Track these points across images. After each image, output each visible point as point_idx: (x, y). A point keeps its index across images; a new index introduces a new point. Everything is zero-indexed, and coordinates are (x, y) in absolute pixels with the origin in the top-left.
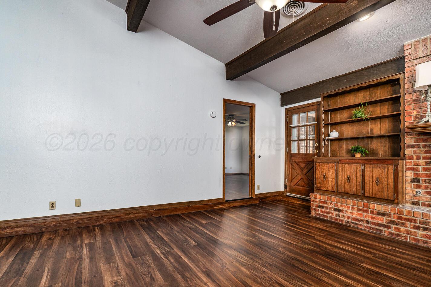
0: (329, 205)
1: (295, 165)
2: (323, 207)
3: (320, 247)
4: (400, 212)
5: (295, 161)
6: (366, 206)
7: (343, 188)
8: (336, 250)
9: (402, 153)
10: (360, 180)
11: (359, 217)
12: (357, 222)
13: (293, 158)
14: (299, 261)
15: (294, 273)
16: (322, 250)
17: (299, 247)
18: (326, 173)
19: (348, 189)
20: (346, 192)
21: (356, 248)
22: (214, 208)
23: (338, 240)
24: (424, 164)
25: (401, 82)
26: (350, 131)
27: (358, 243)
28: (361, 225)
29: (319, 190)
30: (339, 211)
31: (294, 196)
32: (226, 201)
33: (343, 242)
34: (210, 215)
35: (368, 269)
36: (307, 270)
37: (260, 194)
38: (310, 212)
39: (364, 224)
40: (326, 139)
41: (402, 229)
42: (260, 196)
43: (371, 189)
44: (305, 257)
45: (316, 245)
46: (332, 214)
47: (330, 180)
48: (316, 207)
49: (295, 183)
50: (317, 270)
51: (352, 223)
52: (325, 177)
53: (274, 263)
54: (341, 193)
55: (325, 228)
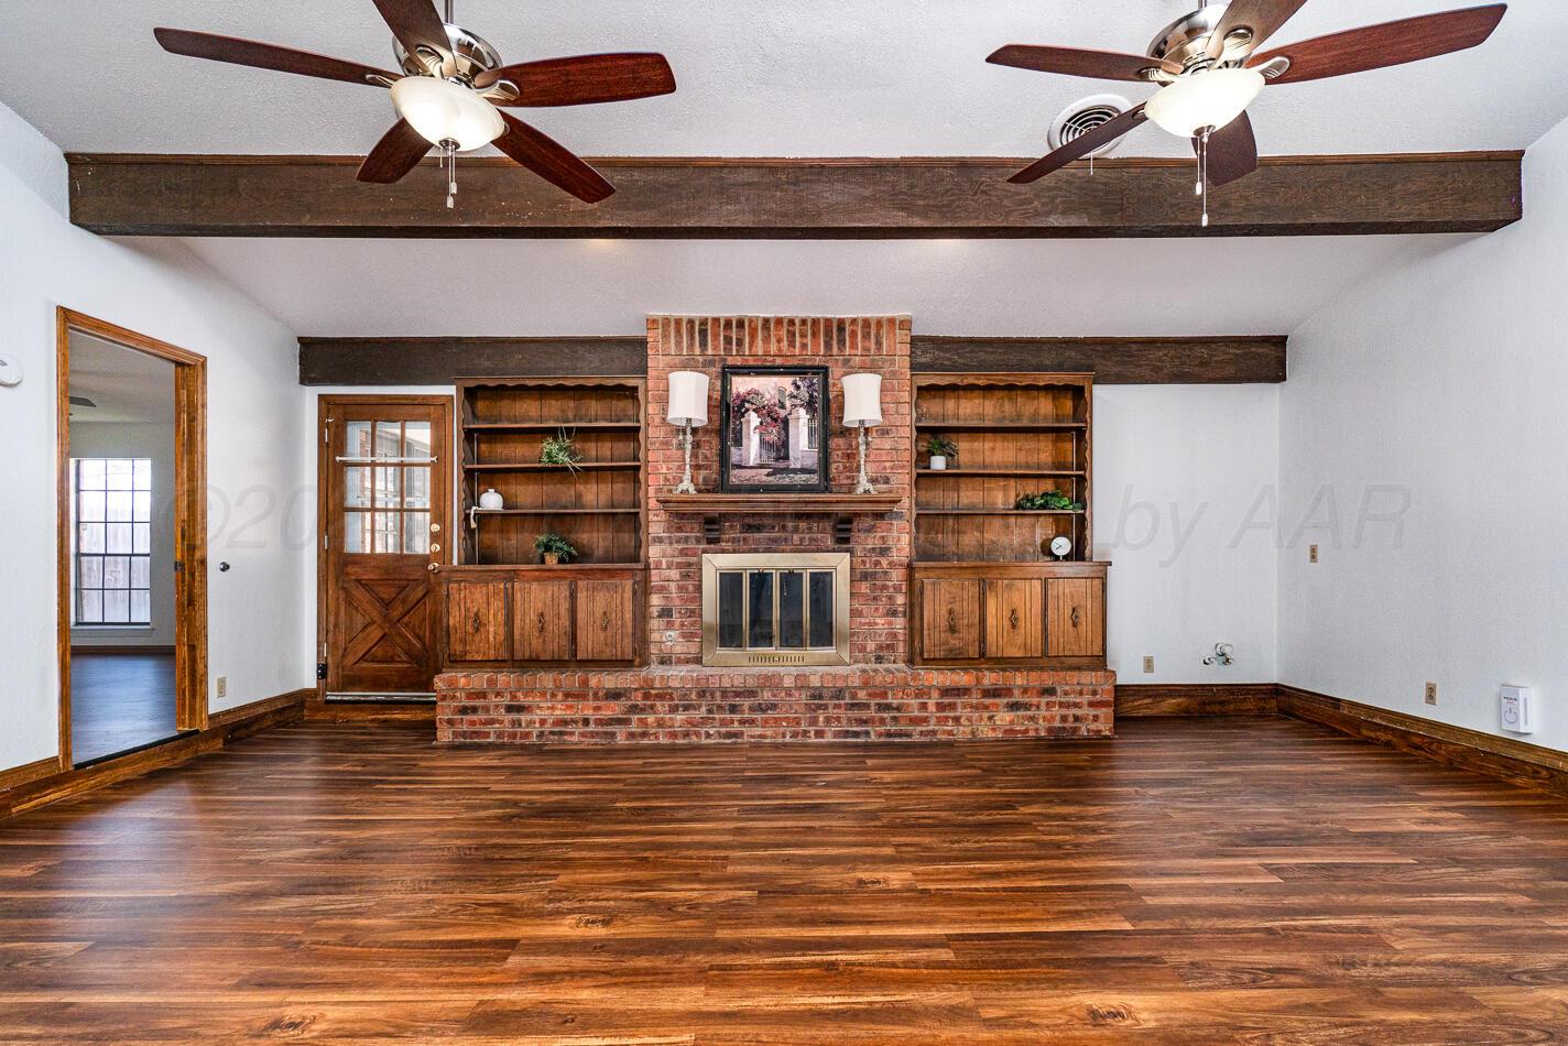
0: (494, 699)
1: (360, 594)
2: (474, 710)
3: (516, 804)
4: (649, 683)
5: (358, 581)
6: (585, 683)
7: (527, 648)
8: (555, 798)
9: (642, 553)
10: (565, 622)
11: (568, 715)
12: (563, 729)
13: (351, 569)
14: (494, 846)
15: (503, 873)
16: (524, 807)
17: (469, 820)
18: (479, 610)
19: (540, 648)
20: (534, 657)
21: (589, 781)
22: (14, 810)
23: (542, 777)
24: (678, 577)
25: (641, 395)
26: (529, 495)
27: (584, 770)
28: (572, 734)
29: (458, 662)
30: (520, 709)
31: (357, 698)
32: (79, 766)
33: (554, 778)
34: (22, 843)
35: (629, 808)
36: (525, 855)
37: (228, 712)
38: (435, 733)
39: (579, 729)
40: (472, 513)
41: (651, 719)
42: (229, 720)
43: (591, 641)
44: (500, 835)
45: (505, 804)
46: (501, 722)
47: (492, 629)
48: (454, 713)
49: (361, 654)
50: (545, 846)
51: (552, 733)
52: (479, 624)
53: (438, 873)
54: (521, 661)
55: (496, 763)
